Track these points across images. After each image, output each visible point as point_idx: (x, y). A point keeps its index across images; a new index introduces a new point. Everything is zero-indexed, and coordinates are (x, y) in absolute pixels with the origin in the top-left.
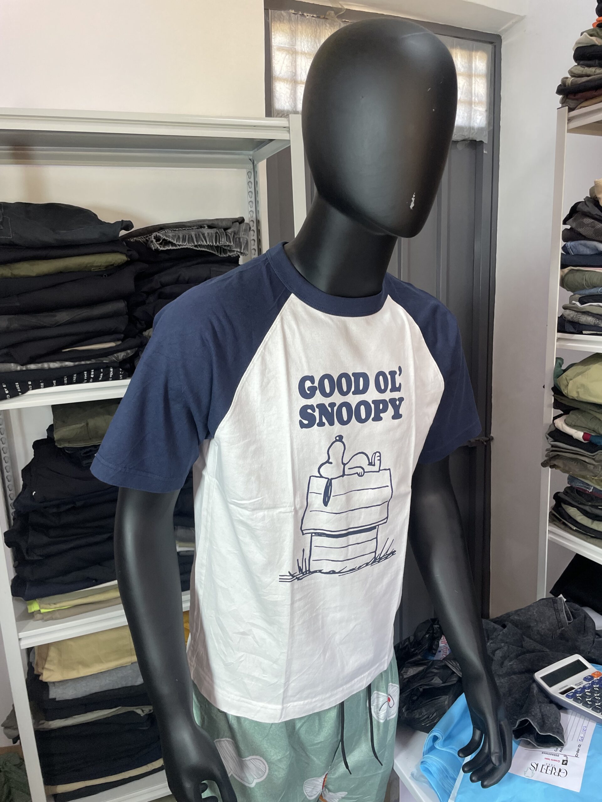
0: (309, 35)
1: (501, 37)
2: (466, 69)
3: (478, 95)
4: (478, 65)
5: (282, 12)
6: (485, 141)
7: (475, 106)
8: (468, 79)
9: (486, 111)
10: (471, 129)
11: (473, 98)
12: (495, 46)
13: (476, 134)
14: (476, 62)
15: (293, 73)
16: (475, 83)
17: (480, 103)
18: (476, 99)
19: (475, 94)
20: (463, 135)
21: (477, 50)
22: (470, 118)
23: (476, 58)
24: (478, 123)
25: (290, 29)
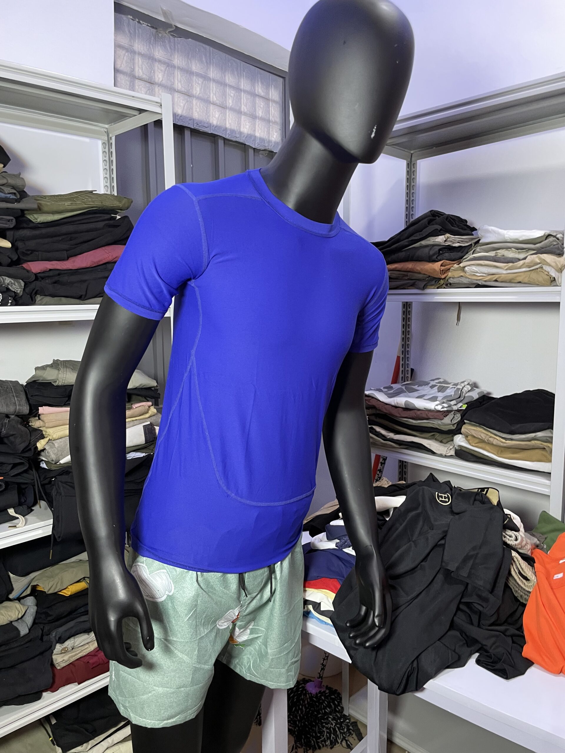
0: (145, 41)
3: (274, 116)
4: (273, 92)
5: (123, 16)
7: (272, 125)
8: (266, 103)
9: (280, 129)
10: (269, 142)
11: (271, 118)
13: (274, 146)
14: (272, 89)
15: (132, 68)
16: (272, 107)
17: (275, 122)
18: (273, 119)
19: (272, 115)
20: (265, 146)
22: (269, 133)
24: (274, 138)
25: (129, 32)
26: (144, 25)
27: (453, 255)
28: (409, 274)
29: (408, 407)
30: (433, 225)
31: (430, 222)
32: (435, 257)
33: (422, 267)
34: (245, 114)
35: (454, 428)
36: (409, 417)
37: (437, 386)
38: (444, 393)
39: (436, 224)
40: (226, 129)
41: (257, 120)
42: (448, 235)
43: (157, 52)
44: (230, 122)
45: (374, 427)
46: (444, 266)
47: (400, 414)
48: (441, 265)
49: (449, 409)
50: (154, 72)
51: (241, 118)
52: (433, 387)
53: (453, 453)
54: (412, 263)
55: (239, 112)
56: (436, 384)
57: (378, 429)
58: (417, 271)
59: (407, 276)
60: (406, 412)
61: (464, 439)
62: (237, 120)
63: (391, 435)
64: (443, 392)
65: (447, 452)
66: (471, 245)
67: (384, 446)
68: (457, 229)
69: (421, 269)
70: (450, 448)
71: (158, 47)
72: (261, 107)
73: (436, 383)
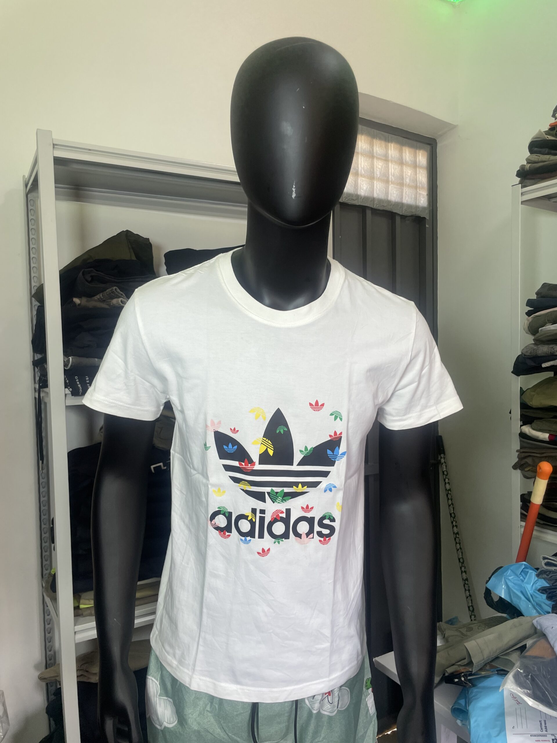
1: (436, 140)
2: (412, 162)
3: (421, 182)
4: (421, 160)
6: (427, 218)
7: (419, 191)
8: (414, 170)
9: (427, 195)
10: (417, 207)
11: (418, 185)
12: (432, 147)
13: (421, 211)
14: (419, 157)
16: (419, 173)
17: (423, 188)
18: (420, 185)
19: (419, 181)
20: (412, 212)
21: (420, 148)
22: (416, 199)
23: (419, 155)
24: (422, 203)
34: (392, 183)
40: (373, 199)
41: (405, 188)
44: (378, 192)
51: (388, 187)
55: (387, 181)
62: (385, 190)
72: (408, 176)
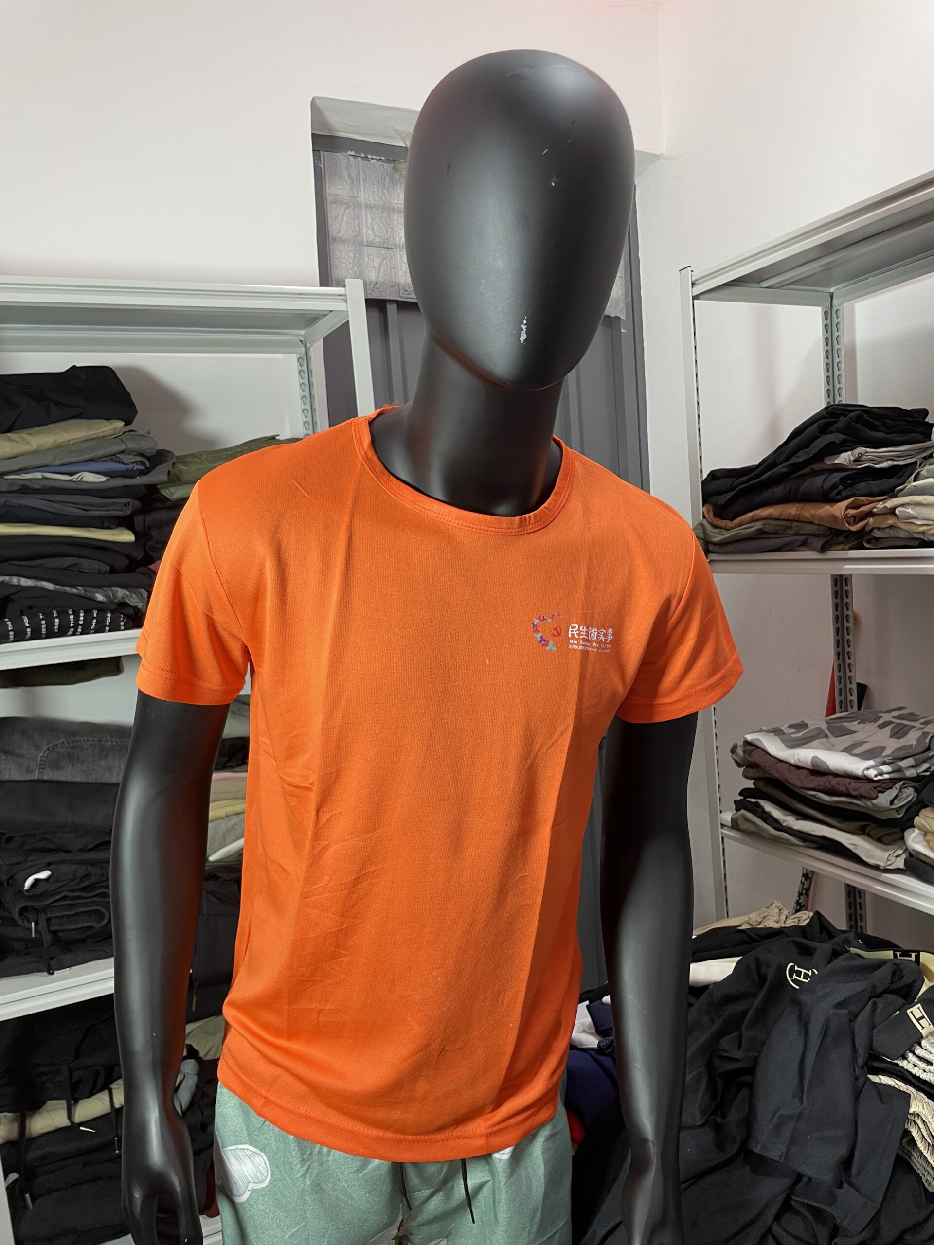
0: (376, 184)
5: (339, 154)
6: (623, 317)
15: (356, 232)
25: (349, 175)
26: (372, 161)
27: (875, 485)
28: (795, 524)
29: (817, 769)
30: (831, 432)
31: (824, 430)
32: (835, 491)
33: (813, 512)
35: (901, 816)
36: (818, 788)
37: (894, 722)
38: (902, 740)
39: (838, 432)
42: (860, 450)
43: (395, 198)
45: (762, 803)
46: (858, 507)
47: (801, 782)
48: (848, 508)
49: (892, 776)
50: (392, 229)
52: (881, 727)
53: (900, 863)
54: (797, 505)
56: (893, 720)
57: (768, 807)
58: (804, 520)
59: (791, 528)
60: (813, 777)
61: (921, 838)
63: (790, 821)
64: (899, 738)
65: (889, 863)
66: (916, 462)
67: (775, 840)
68: (881, 435)
69: (812, 516)
70: (896, 854)
71: (397, 191)
73: (893, 717)
